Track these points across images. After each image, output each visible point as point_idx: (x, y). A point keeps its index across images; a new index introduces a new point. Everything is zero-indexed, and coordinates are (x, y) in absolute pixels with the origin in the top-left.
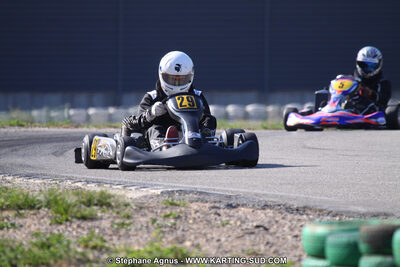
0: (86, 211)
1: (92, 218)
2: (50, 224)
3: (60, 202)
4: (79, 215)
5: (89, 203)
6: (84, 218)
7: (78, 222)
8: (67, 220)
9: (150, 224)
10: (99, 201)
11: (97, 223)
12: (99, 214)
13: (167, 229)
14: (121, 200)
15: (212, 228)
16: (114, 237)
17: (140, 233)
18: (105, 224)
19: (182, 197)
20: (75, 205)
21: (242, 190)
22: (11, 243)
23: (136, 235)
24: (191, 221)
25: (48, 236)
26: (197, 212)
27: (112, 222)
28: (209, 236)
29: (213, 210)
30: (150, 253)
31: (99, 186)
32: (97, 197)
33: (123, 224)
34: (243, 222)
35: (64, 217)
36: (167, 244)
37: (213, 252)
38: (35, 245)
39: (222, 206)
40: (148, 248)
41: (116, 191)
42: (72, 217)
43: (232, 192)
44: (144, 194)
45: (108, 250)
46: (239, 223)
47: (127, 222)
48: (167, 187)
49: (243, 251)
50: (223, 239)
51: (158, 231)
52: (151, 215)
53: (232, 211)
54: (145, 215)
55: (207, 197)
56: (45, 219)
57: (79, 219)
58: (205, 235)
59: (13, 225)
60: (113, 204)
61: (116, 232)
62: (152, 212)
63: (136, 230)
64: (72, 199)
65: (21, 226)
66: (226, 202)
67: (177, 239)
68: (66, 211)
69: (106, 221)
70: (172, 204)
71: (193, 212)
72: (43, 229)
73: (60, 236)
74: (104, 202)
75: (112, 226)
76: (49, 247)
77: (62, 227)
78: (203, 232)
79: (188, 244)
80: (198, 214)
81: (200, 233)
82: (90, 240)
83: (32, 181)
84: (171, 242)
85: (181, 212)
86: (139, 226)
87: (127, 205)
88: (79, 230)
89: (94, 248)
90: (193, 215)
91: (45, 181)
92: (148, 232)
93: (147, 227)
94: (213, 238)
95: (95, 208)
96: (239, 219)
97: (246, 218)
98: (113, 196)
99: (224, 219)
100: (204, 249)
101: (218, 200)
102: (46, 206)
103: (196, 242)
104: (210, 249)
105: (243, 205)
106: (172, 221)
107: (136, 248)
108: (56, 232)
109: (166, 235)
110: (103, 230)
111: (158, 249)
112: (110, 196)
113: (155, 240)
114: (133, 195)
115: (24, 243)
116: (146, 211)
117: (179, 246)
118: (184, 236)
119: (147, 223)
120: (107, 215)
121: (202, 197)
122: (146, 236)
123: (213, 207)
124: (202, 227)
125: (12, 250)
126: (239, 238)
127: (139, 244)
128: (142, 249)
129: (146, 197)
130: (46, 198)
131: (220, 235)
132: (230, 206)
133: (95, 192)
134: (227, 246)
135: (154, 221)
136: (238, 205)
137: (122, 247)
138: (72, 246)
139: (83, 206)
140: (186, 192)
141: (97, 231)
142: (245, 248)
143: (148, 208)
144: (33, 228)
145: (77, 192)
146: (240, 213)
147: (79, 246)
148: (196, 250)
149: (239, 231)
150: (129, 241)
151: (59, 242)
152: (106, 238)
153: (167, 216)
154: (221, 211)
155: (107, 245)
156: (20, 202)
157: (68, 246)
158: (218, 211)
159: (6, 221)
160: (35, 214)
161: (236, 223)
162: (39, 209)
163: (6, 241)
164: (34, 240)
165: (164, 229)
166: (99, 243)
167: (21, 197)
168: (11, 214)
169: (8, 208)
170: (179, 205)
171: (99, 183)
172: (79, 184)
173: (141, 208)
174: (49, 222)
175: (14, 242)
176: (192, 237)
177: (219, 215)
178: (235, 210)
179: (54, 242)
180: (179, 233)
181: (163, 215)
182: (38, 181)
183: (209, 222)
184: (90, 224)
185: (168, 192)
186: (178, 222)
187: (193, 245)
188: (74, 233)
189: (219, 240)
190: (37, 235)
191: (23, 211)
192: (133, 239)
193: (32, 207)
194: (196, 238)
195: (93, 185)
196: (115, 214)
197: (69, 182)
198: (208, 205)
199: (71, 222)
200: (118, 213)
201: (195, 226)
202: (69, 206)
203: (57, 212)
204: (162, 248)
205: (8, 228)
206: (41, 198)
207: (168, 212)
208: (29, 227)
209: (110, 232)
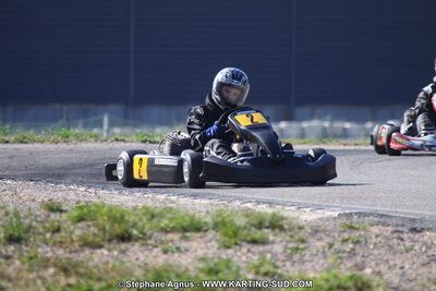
0: (257, 234)
1: (264, 242)
2: (219, 248)
3: (228, 225)
4: (249, 238)
5: (260, 226)
6: (254, 242)
7: (249, 246)
8: (236, 244)
9: (327, 249)
10: (271, 223)
11: (268, 247)
12: (271, 238)
13: (346, 255)
14: (294, 223)
15: (395, 253)
16: (288, 263)
17: (316, 259)
18: (278, 248)
19: (361, 220)
20: (245, 228)
21: (427, 213)
22: (175, 268)
23: (312, 261)
24: (371, 247)
25: (216, 261)
26: (377, 236)
27: (286, 247)
28: (391, 263)
29: (395, 235)
30: (327, 280)
31: (270, 206)
32: (268, 219)
33: (297, 249)
34: (429, 248)
35: (233, 241)
36: (345, 272)
37: (396, 281)
38: (202, 270)
39: (406, 230)
40: (325, 275)
41: (288, 212)
42: (242, 241)
43: (417, 215)
44: (319, 216)
45: (281, 276)
46: (424, 249)
47: (302, 246)
48: (344, 209)
49: (429, 279)
50: (407, 267)
51: (335, 256)
52: (327, 240)
53: (417, 236)
54: (320, 239)
55: (388, 220)
56: (213, 243)
57: (249, 242)
58: (387, 261)
59: (178, 249)
60: (286, 227)
61: (290, 257)
62: (328, 235)
63: (312, 255)
64: (241, 221)
65: (187, 250)
66: (409, 225)
67: (356, 265)
68: (235, 234)
69: (278, 245)
70: (351, 227)
71: (373, 236)
72: (210, 253)
73: (229, 261)
74: (276, 225)
75: (285, 251)
76: (217, 272)
77: (230, 251)
78: (385, 258)
79: (368, 271)
80: (379, 239)
81: (381, 259)
82: (261, 265)
83: (197, 201)
84: (350, 269)
85: (360, 236)
86: (314, 251)
87: (301, 228)
88: (250, 255)
89: (266, 274)
90: (374, 240)
91: (212, 201)
92: (325, 258)
93: (323, 252)
94: (395, 265)
95: (266, 231)
96: (425, 244)
97: (432, 243)
98: (286, 218)
99: (408, 244)
100: (386, 277)
101: (400, 222)
102: (213, 229)
103: (377, 270)
104: (393, 277)
105: (428, 230)
106: (351, 246)
107: (311, 275)
108: (224, 257)
109: (345, 261)
110: (274, 255)
111: (335, 276)
112: (282, 218)
113: (332, 267)
114: (307, 217)
115: (191, 268)
116: (323, 235)
117: (359, 273)
118: (363, 262)
119: (324, 247)
120: (279, 239)
121: (383, 220)
122: (322, 262)
123: (396, 231)
124: (383, 253)
125: (178, 276)
126: (423, 265)
127: (315, 271)
128: (318, 276)
129: (321, 219)
130: (213, 219)
131: (403, 262)
132: (414, 230)
133: (266, 213)
134: (411, 273)
135: (331, 246)
136: (423, 229)
137: (296, 273)
138: (242, 272)
139: (253, 229)
140: (365, 215)
141: (269, 256)
142: (431, 276)
143: (324, 231)
144: (200, 253)
145: (248, 214)
146: (426, 238)
147: (249, 272)
148: (377, 278)
149: (424, 257)
150: (303, 268)
151: (228, 268)
152: (279, 263)
153: (345, 241)
154: (405, 236)
155: (279, 271)
156: (185, 224)
157: (237, 272)
158: (402, 236)
159: (170, 244)
160: (201, 237)
161: (421, 249)
162: (206, 231)
163: (171, 266)
164: (201, 265)
165: (341, 255)
166: (271, 269)
167: (186, 218)
168: (176, 236)
169: (173, 230)
170: (357, 229)
171: (271, 204)
172: (249, 205)
173: (317, 231)
174: (216, 246)
175: (179, 267)
176: (373, 264)
177: (402, 240)
178: (420, 234)
179: (222, 267)
180: (358, 259)
181: (340, 239)
182: (205, 202)
183: (391, 247)
184: (261, 248)
185: (346, 215)
186: (357, 247)
187: (373, 273)
188: (244, 258)
189: (402, 268)
190: (203, 259)
191: (188, 234)
192: (308, 265)
193: (198, 230)
194: (377, 265)
195: (264, 206)
196: (288, 238)
197: (238, 203)
198: (390, 229)
199: (241, 246)
200: (291, 236)
201: (376, 252)
202: (238, 228)
203: (225, 235)
204: (340, 276)
205: (173, 252)
206: (208, 219)
207: (346, 236)
208: (196, 250)
209: (282, 258)
